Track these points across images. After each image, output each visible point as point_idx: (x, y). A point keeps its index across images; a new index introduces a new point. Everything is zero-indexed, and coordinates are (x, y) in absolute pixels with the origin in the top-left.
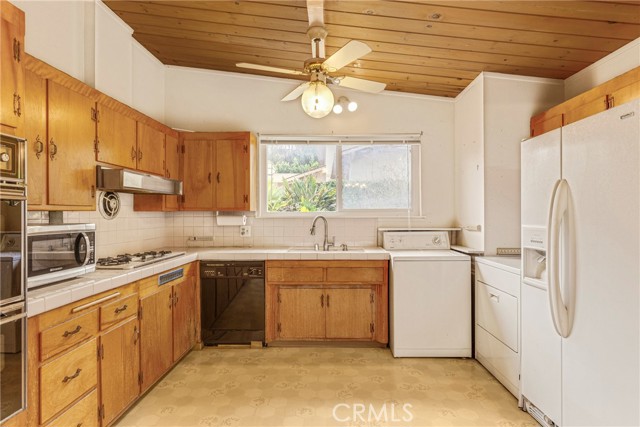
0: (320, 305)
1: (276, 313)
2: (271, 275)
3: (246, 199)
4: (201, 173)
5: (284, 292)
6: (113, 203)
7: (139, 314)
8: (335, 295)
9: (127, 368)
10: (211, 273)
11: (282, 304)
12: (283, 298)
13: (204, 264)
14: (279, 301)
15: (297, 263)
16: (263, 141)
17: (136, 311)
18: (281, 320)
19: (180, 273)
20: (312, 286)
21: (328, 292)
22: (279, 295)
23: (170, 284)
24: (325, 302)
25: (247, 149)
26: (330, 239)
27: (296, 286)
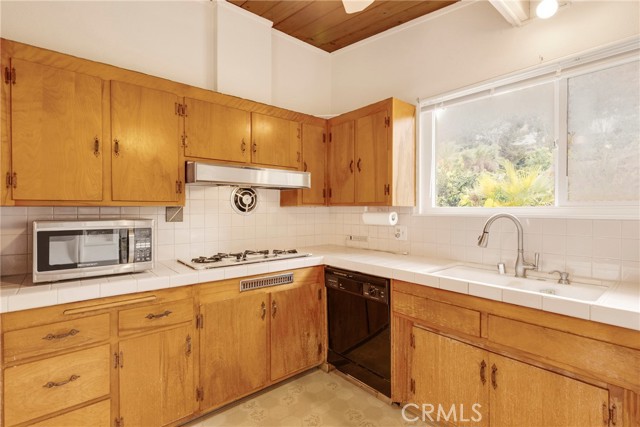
0: (479, 378)
1: (405, 361)
2: (399, 305)
3: (388, 190)
4: (344, 164)
5: (418, 333)
6: (247, 199)
7: (199, 323)
8: (509, 370)
10: (334, 282)
11: (417, 350)
12: (418, 342)
13: (328, 271)
14: (412, 344)
15: (435, 292)
16: (424, 108)
18: (415, 375)
19: (289, 279)
20: (458, 334)
22: (412, 337)
23: (267, 291)
25: (388, 122)
27: (436, 331)
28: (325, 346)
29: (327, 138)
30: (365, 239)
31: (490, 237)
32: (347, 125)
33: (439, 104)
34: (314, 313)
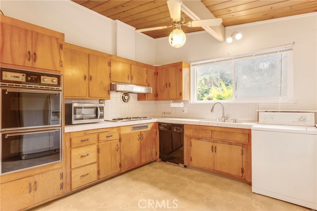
0: (211, 151)
1: (189, 151)
2: (187, 132)
3: (181, 94)
4: (163, 84)
5: (193, 141)
6: (126, 97)
7: (120, 140)
8: (220, 147)
9: (113, 160)
10: (162, 128)
11: (192, 147)
12: (193, 144)
13: (160, 124)
14: (191, 145)
15: (198, 127)
16: (193, 65)
17: (118, 138)
18: (192, 155)
19: (146, 127)
20: (206, 139)
21: (215, 144)
22: (191, 142)
23: (140, 130)
24: (214, 150)
25: (181, 70)
26: (225, 115)
27: (199, 139)
28: (158, 153)
29: (156, 74)
30: (170, 113)
31: (214, 109)
32: (165, 69)
33: (198, 64)
34: (155, 140)
